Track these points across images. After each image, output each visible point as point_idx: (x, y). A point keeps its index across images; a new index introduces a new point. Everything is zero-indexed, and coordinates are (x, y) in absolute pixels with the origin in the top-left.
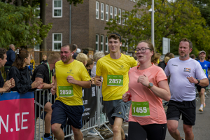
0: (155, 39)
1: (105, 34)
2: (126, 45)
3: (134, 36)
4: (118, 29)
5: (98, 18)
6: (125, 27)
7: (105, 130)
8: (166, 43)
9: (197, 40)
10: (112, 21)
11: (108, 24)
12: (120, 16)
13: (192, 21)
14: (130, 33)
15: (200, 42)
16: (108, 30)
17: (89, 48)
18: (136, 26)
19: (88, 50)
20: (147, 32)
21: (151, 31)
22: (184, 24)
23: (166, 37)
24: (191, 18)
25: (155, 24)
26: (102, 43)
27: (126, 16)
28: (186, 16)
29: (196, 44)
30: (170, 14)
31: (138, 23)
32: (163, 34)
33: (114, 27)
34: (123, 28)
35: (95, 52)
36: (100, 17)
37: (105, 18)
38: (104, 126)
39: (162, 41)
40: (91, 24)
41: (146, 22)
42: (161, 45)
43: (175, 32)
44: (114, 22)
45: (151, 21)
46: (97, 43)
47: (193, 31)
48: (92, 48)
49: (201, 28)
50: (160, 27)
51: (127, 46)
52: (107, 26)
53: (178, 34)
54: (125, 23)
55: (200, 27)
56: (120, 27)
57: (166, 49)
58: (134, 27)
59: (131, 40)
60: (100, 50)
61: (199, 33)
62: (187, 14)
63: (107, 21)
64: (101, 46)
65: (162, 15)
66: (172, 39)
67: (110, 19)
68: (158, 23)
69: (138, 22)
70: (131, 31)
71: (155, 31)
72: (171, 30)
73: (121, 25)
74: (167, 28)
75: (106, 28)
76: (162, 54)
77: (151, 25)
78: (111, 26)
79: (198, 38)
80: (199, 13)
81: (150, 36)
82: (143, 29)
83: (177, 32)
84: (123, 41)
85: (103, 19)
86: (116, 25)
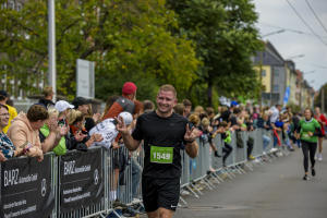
0: (58, 61)
8: (85, 71)
9: (158, 67)
15: (167, 71)
18: (9, 30)
20: (38, 44)
21: (47, 43)
22: (129, 25)
23: (83, 57)
24: (142, 11)
25: (57, 24)
28: (132, 8)
29: (157, 74)
31: (15, 23)
32: (77, 50)
39: (74, 69)
41: (35, 19)
42: (73, 76)
43: (108, 46)
45: (46, 17)
47: (149, 44)
53: (114, 52)
57: (85, 88)
58: (5, 32)
69: (13, 20)
71: (58, 43)
72: (97, 42)
74: (86, 35)
77: (46, 27)
79: (161, 60)
81: (45, 54)
82: (28, 37)
83: (113, 46)
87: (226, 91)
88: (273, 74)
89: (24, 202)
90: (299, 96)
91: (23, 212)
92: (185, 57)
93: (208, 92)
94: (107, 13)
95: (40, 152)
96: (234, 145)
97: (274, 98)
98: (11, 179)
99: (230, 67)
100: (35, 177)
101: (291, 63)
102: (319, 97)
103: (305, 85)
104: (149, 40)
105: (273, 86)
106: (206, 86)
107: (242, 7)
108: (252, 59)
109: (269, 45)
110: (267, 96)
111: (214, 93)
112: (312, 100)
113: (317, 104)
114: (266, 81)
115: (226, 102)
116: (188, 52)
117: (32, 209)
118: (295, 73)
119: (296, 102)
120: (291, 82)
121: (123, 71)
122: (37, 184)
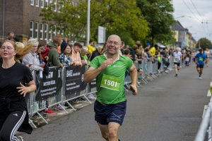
0: (91, 27)
1: (41, 21)
2: (61, 32)
3: (70, 24)
4: (53, 16)
5: (32, 5)
6: (60, 14)
7: (38, 118)
8: (102, 31)
9: (132, 30)
10: (47, 8)
11: (43, 10)
12: (55, 4)
13: (128, 10)
14: (65, 20)
15: (135, 31)
16: (44, 17)
17: (23, 35)
18: (72, 14)
19: (22, 37)
20: (83, 20)
21: (86, 20)
22: (119, 13)
23: (101, 25)
24: (126, 7)
25: (91, 12)
26: (37, 30)
27: (61, 3)
28: (122, 6)
29: (132, 33)
30: (106, 3)
31: (73, 11)
32: (99, 22)
33: (49, 14)
34: (58, 15)
35: (29, 38)
36: (35, 4)
37: (41, 4)
38: (36, 114)
39: (97, 30)
40: (26, 11)
41: (82, 10)
42: (97, 33)
43: (111, 21)
44: (49, 9)
45: (87, 9)
46: (32, 30)
47: (128, 21)
48: (26, 34)
49: (137, 18)
50: (96, 15)
51: (62, 34)
52: (43, 13)
53: (114, 23)
54: (61, 10)
55: (135, 16)
56: (55, 14)
57: (101, 39)
58: (70, 15)
59: (67, 27)
60: (34, 37)
61: (134, 23)
62: (123, 4)
63: (42, 7)
64: (35, 33)
65: (98, 4)
66: (108, 28)
67: (46, 6)
68: (94, 12)
70: (67, 19)
71: (91, 20)
72: (107, 19)
73: (57, 12)
74: (103, 16)
75: (41, 15)
76: (98, 43)
77: (86, 13)
78: (46, 13)
79: (133, 27)
80: (135, 3)
81: (86, 24)
82: (79, 17)
83: (113, 21)
84: (58, 29)
85: (38, 6)
86: (51, 12)
87: (159, 40)
88: (179, 34)
89: (75, 83)
90: (190, 43)
91: (74, 87)
92: (143, 26)
93: (152, 41)
94: (111, 8)
95: (81, 64)
96: (162, 62)
97: (179, 44)
98: (69, 74)
99: (161, 31)
100: (79, 74)
101: (187, 30)
102: (198, 44)
103: (192, 39)
104: (128, 19)
105: (179, 39)
106: (151, 38)
107: (167, 6)
108: (171, 27)
109: (178, 22)
110: (176, 43)
112: (195, 45)
113: (197, 47)
114: (176, 37)
115: (159, 44)
116: (144, 25)
117: (78, 86)
118: (188, 34)
119: (188, 46)
120: (187, 37)
121: (117, 32)
122: (80, 76)
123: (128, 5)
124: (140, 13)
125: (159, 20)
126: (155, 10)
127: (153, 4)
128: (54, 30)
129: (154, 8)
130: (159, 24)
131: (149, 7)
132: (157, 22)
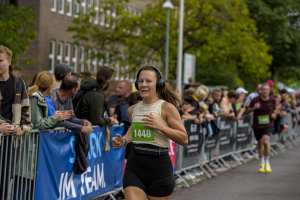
4: (95, 33)
5: (54, 10)
12: (97, 9)
13: (233, 25)
26: (59, 58)
27: (106, 9)
28: (223, 16)
33: (83, 30)
34: (101, 29)
36: (58, 8)
47: (234, 43)
48: (43, 65)
49: (251, 38)
52: (74, 25)
56: (96, 28)
61: (245, 47)
63: (69, 14)
73: (99, 25)
75: (70, 29)
78: (80, 26)
80: (246, 11)
84: (100, 56)
85: (62, 12)
86: (89, 25)
87: (284, 78)
94: (204, 19)
99: (289, 60)
104: (234, 40)
106: (269, 74)
111: (276, 79)
115: (281, 86)
116: (261, 49)
121: (214, 63)
123: (234, 16)
124: (255, 30)
125: (288, 39)
126: (280, 22)
127: (276, 10)
128: (92, 58)
129: (278, 17)
130: (288, 47)
131: (270, 17)
132: (284, 43)
